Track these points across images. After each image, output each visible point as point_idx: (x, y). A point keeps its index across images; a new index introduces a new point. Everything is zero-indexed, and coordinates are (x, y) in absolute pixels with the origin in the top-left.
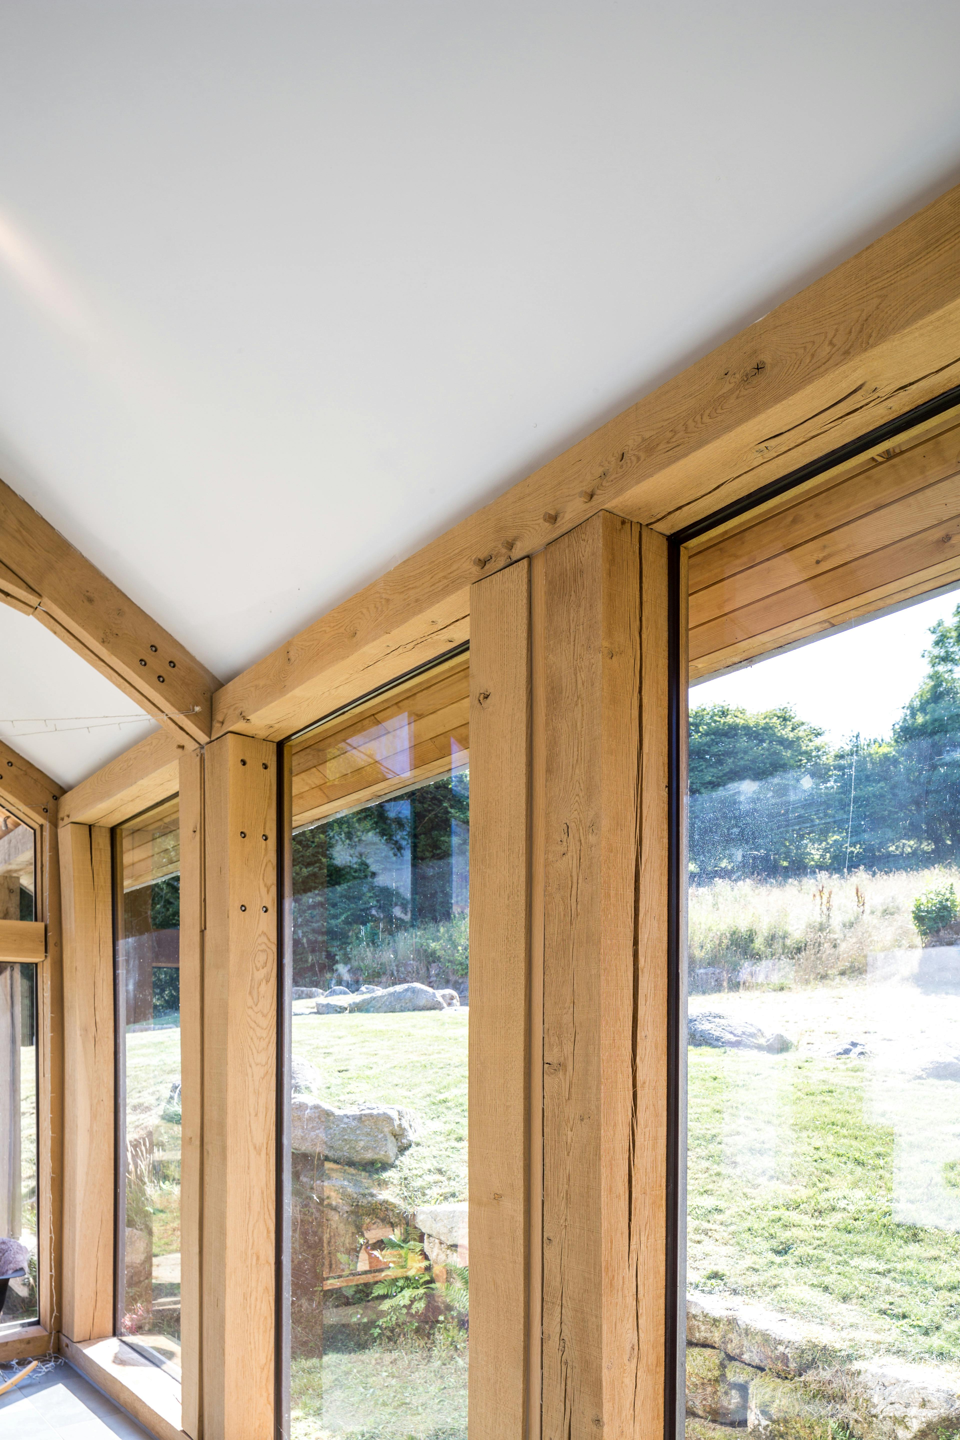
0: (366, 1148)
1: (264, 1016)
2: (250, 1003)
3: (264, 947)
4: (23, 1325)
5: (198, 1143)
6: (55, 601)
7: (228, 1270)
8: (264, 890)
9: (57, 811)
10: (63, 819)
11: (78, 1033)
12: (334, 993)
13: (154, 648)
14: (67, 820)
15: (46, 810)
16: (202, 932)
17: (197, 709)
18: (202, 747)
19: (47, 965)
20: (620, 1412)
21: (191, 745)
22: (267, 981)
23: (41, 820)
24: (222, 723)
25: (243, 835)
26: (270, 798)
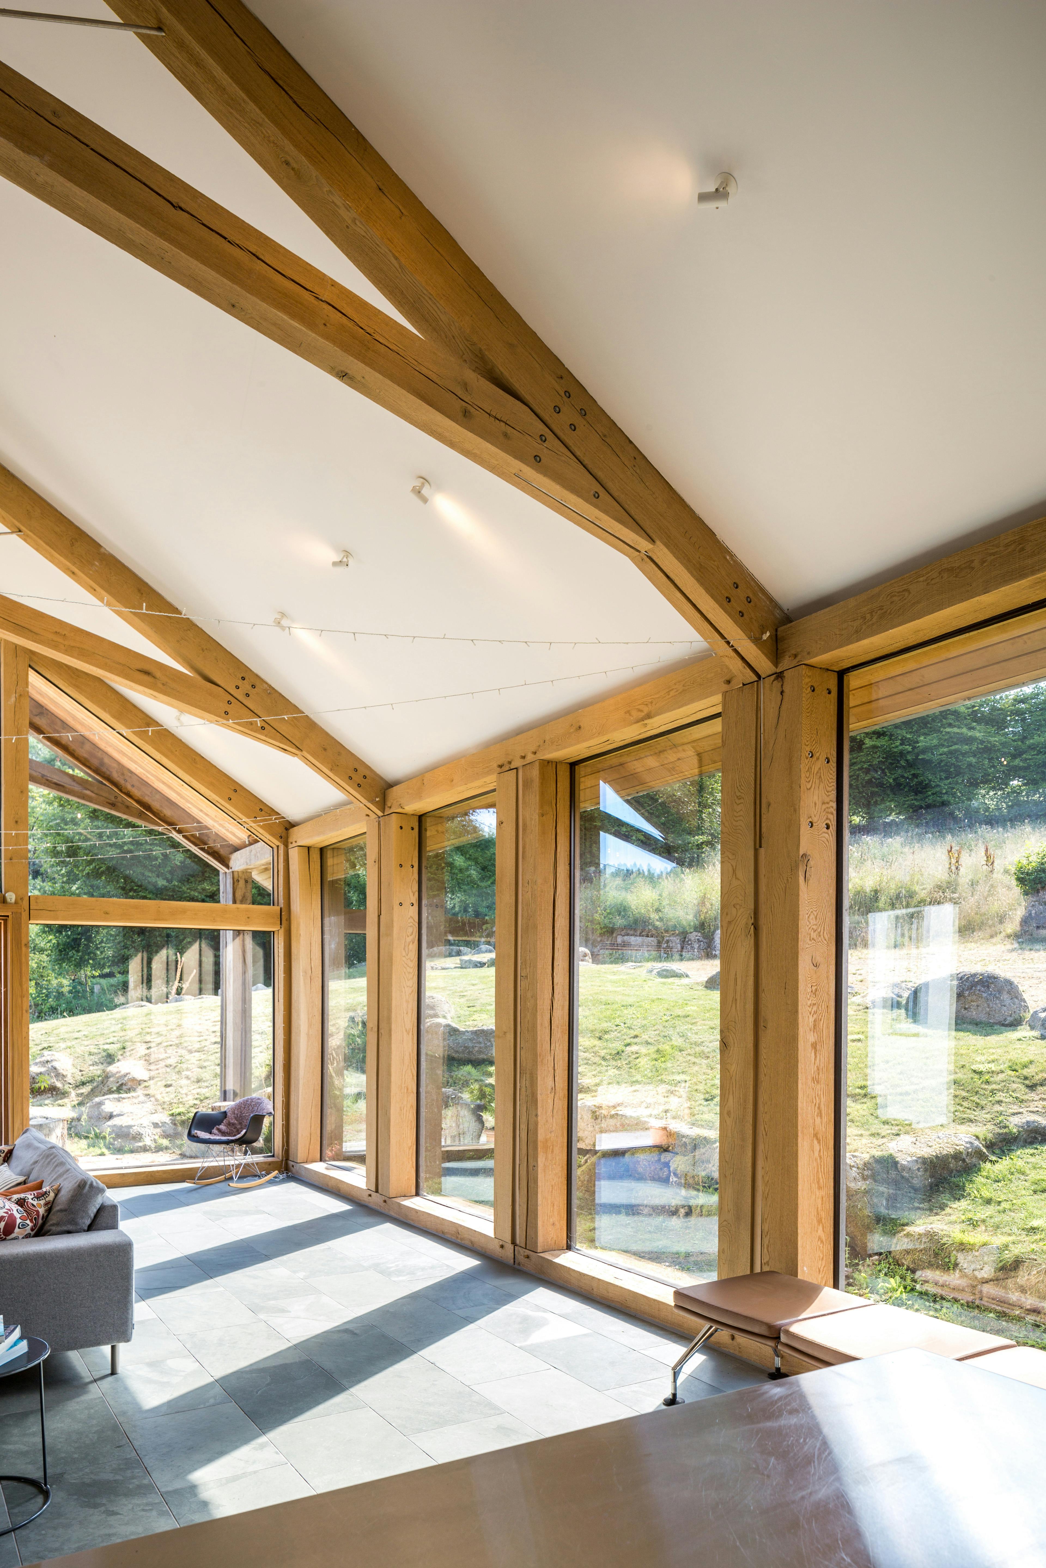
0: (480, 1052)
1: (411, 961)
2: (404, 954)
3: (411, 924)
4: (264, 1157)
5: (376, 1029)
6: (308, 752)
7: (392, 1094)
8: (411, 894)
9: (287, 837)
10: (292, 843)
11: (301, 974)
12: (480, 952)
13: (356, 770)
14: (294, 844)
15: (281, 837)
16: (379, 916)
17: (377, 799)
18: (379, 817)
19: (282, 932)
20: (546, 1113)
21: (373, 816)
22: (413, 943)
23: (278, 843)
24: (390, 807)
25: (401, 866)
26: (415, 845)
